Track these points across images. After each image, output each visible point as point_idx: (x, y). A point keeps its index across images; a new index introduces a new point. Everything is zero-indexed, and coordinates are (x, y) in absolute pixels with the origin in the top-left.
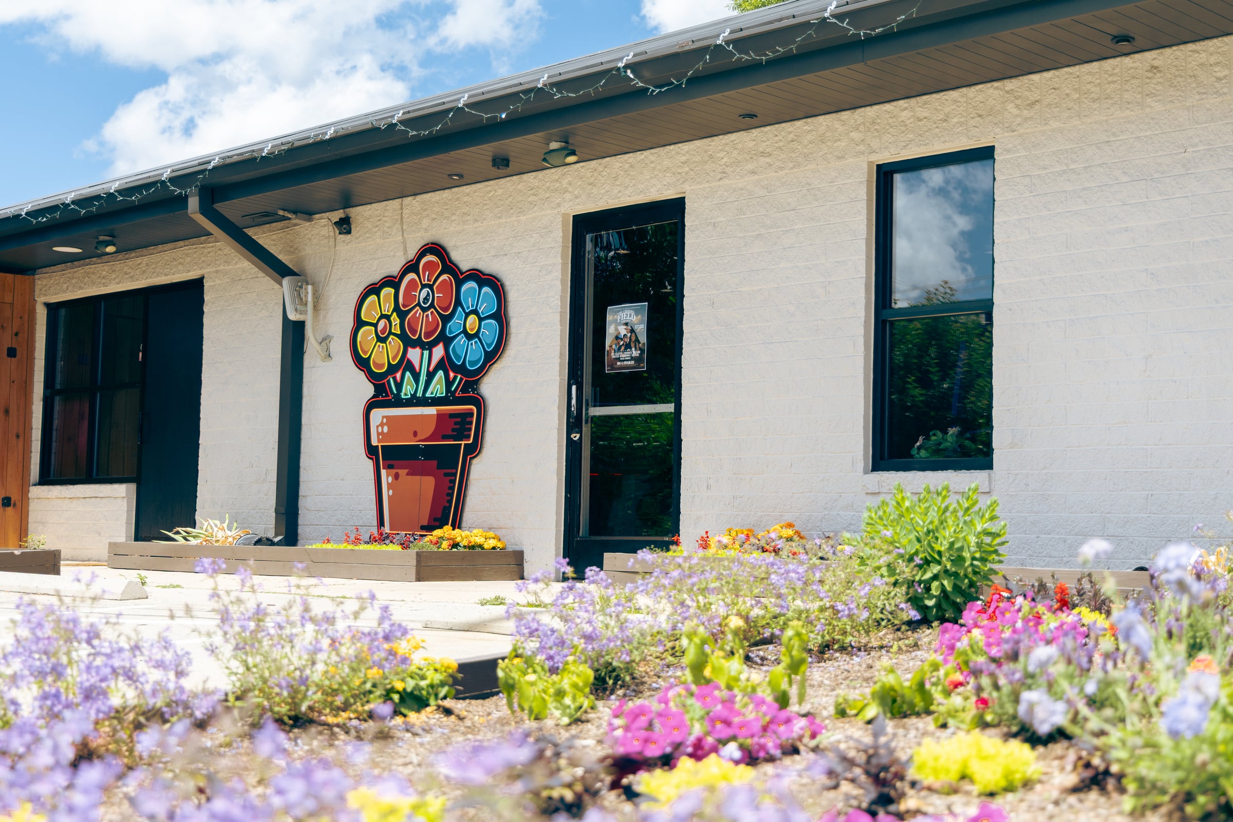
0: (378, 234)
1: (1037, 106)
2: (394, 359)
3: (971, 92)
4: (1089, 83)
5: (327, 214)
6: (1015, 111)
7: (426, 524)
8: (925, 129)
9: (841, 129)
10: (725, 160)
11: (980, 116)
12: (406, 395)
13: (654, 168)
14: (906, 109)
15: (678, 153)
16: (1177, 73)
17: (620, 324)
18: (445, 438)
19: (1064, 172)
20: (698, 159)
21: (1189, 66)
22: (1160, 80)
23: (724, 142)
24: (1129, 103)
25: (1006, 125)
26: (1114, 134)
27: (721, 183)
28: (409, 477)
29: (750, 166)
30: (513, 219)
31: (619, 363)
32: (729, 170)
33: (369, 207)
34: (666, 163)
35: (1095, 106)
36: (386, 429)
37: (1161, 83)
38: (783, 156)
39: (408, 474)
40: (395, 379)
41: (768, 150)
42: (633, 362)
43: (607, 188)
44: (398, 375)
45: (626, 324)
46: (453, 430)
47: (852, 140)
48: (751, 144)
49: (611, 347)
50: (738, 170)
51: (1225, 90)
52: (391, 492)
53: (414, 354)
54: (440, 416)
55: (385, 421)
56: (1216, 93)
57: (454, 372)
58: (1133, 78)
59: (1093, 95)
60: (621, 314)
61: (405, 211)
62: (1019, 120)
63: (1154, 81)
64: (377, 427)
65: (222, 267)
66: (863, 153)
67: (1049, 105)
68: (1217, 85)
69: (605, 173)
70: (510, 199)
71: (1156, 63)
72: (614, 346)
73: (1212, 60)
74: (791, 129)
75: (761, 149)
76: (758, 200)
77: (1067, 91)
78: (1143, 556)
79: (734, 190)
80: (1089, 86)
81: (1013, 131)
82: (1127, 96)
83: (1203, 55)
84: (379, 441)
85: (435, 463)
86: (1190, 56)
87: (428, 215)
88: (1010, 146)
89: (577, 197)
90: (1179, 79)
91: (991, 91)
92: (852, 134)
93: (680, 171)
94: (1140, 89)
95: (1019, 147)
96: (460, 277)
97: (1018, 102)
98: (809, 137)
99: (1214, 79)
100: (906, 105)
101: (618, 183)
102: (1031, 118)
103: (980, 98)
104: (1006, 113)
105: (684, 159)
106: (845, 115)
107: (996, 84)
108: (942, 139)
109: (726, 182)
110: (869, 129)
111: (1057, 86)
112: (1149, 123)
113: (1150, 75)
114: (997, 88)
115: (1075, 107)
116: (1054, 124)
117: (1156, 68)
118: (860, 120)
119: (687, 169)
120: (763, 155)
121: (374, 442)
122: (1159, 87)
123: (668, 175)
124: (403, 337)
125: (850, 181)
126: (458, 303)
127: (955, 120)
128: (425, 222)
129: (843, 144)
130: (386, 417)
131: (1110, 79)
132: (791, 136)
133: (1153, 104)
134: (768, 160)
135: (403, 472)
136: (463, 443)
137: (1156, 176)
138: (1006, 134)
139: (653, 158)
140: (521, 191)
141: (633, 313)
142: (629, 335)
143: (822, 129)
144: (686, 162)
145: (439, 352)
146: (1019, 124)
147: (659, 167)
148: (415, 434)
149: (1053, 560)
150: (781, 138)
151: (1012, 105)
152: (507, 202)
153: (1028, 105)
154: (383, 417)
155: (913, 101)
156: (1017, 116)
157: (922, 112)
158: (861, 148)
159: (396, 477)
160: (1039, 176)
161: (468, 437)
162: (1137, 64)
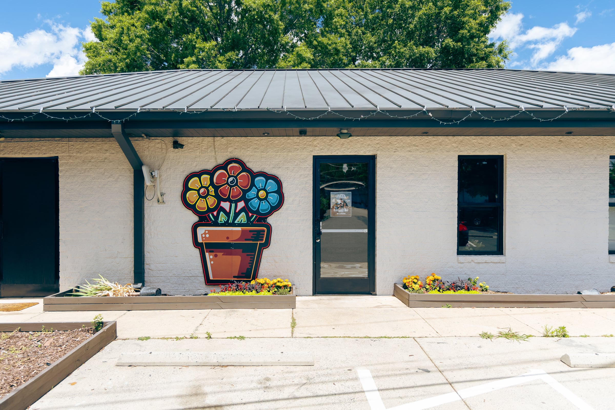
0: (198, 150)
1: (523, 146)
2: (211, 206)
3: (499, 138)
4: (540, 142)
5: (160, 138)
6: (515, 146)
7: (237, 275)
8: (481, 147)
9: (448, 142)
10: (397, 145)
11: (502, 146)
12: (221, 221)
13: (362, 144)
14: (475, 139)
15: (374, 140)
16: (568, 144)
17: (338, 199)
18: (246, 240)
19: (531, 167)
20: (384, 143)
21: (572, 142)
22: (563, 145)
23: (396, 138)
24: (553, 150)
25: (512, 150)
26: (547, 158)
27: (395, 153)
28: (225, 256)
29: (409, 149)
30: (286, 153)
31: (337, 214)
32: (399, 149)
33: (191, 138)
34: (369, 142)
35: (542, 149)
36: (207, 236)
37: (563, 146)
38: (423, 147)
39: (223, 255)
40: (213, 215)
41: (416, 144)
42: (345, 214)
43: (338, 148)
44: (215, 213)
45: (341, 199)
46: (252, 237)
47: (453, 146)
48: (409, 141)
49: (333, 207)
50: (403, 150)
51: (582, 151)
52: (212, 262)
53: (225, 205)
54: (243, 231)
55: (207, 232)
56: (580, 151)
57: (251, 213)
58: (555, 143)
59: (541, 146)
60: (338, 195)
61: (216, 143)
62: (516, 149)
63: (561, 145)
64: (202, 235)
65: (75, 154)
66: (457, 151)
67: (526, 146)
68: (580, 149)
69: (337, 142)
70: (283, 145)
71: (561, 140)
72: (335, 207)
73: (579, 142)
74: (427, 138)
75: (414, 144)
76: (411, 161)
77: (533, 143)
78: (555, 281)
79: (400, 156)
80: (540, 143)
81: (514, 152)
82: (552, 148)
83: (576, 140)
84: (203, 240)
85: (241, 250)
86: (572, 139)
87: (232, 146)
88: (512, 157)
89: (321, 149)
90: (568, 145)
91: (506, 138)
92: (453, 144)
93: (375, 146)
94: (557, 147)
95: (515, 158)
96: (254, 175)
97: (516, 143)
98: (435, 142)
99: (579, 147)
100: (475, 138)
101: (344, 146)
102: (520, 149)
103: (502, 140)
104: (511, 146)
105: (377, 142)
106: (450, 137)
107: (508, 137)
108: (489, 151)
109: (397, 153)
110: (460, 144)
111: (529, 141)
112: (558, 157)
113: (560, 143)
114: (508, 138)
115: (535, 148)
116: (528, 152)
117: (561, 141)
118: (456, 140)
119: (379, 146)
120: (414, 145)
121: (200, 240)
122: (562, 147)
123: (370, 147)
124: (217, 196)
125: (451, 160)
126: (253, 185)
127: (493, 146)
128: (230, 149)
129: (449, 147)
130: (208, 230)
131: (547, 142)
132: (427, 141)
133: (560, 151)
134: (417, 148)
135: (220, 254)
136: (259, 242)
137: (560, 172)
138: (511, 153)
139: (362, 140)
140: (289, 143)
141: (344, 195)
142: (343, 203)
143: (440, 141)
144: (378, 143)
145: (241, 205)
146: (516, 151)
147: (365, 143)
148: (228, 238)
149: (527, 282)
150: (423, 141)
151: (514, 144)
152: (281, 146)
153: (519, 145)
154: (206, 231)
155: (477, 137)
156: (515, 148)
157: (480, 141)
158: (457, 149)
159: (216, 256)
160: (522, 167)
161: (262, 240)
162: (555, 139)
